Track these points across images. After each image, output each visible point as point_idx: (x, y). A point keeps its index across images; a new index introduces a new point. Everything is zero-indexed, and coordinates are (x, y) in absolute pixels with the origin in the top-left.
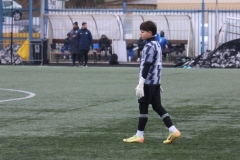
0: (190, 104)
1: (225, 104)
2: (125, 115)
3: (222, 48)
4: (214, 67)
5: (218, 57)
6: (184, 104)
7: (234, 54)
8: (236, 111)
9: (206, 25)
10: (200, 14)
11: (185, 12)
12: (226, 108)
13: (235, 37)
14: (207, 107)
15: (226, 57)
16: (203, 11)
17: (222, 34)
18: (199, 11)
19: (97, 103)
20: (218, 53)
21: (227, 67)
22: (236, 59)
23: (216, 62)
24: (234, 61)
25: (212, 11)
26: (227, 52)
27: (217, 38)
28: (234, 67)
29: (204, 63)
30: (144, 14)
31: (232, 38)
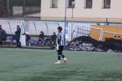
0: (64, 69)
1: (82, 70)
2: (32, 75)
3: (75, 40)
4: (71, 50)
5: (73, 45)
6: (61, 70)
7: (81, 43)
8: (89, 74)
9: (67, 28)
10: (64, 23)
11: (56, 21)
12: (83, 72)
13: (81, 35)
14: (73, 71)
15: (77, 45)
16: (65, 21)
17: (75, 33)
18: (63, 21)
19: (16, 68)
20: (73, 43)
21: (78, 50)
22: (82, 46)
23: (72, 47)
24: (81, 47)
25: (70, 22)
26: (78, 42)
27: (72, 35)
28: (81, 50)
29: (66, 48)
30: (35, 22)
31: (80, 35)
